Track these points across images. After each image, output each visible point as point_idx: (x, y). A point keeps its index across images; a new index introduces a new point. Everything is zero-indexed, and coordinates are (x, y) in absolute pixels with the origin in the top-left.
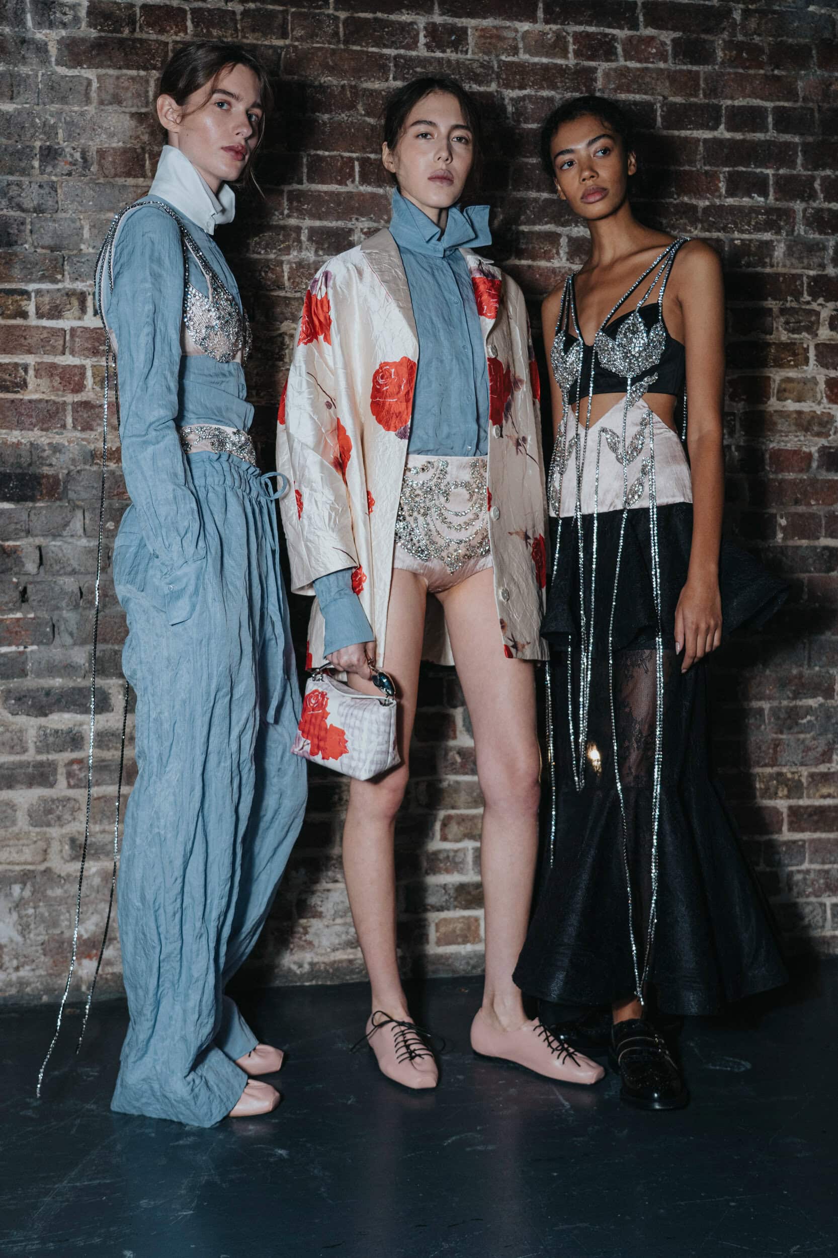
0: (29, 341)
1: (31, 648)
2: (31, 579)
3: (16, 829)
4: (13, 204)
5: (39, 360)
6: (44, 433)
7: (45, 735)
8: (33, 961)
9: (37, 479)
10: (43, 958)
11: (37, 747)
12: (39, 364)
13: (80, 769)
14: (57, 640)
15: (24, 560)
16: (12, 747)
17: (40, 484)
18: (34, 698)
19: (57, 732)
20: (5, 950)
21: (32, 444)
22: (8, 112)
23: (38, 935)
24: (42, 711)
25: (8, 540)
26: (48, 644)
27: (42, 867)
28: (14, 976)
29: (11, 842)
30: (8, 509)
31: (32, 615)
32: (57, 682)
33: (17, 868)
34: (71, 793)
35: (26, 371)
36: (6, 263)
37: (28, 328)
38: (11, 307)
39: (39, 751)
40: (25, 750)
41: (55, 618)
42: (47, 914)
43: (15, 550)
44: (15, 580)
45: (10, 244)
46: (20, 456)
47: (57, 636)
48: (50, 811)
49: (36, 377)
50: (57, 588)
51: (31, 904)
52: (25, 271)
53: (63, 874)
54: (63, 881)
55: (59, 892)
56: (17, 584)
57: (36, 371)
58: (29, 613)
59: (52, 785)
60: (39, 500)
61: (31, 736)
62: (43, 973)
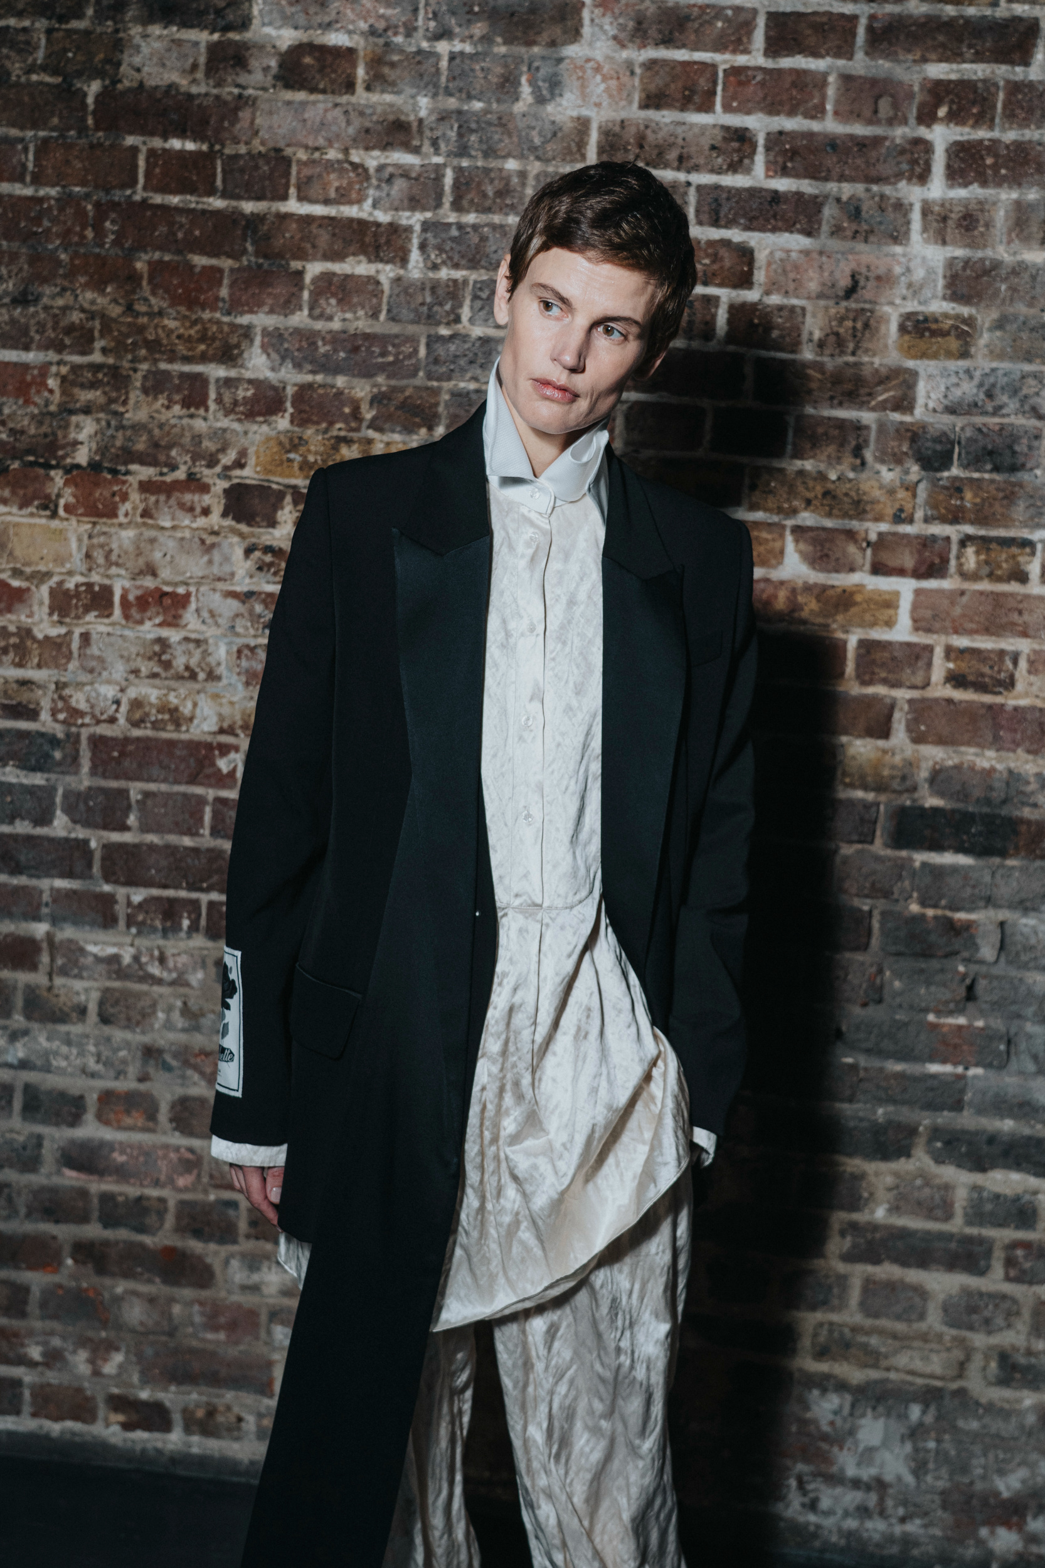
0: (1026, 617)
1: (974, 1071)
2: (984, 969)
3: (923, 1326)
4: (1027, 408)
5: (1037, 647)
6: (1031, 757)
7: (981, 1199)
8: (926, 1514)
9: (1013, 824)
10: (939, 1513)
11: (966, 1215)
12: (1035, 652)
13: (1026, 1257)
14: (1014, 1065)
15: (979, 941)
16: (931, 1210)
17: (1016, 833)
18: (970, 1143)
19: (997, 1196)
20: (891, 1491)
21: (1010, 772)
22: (1034, 265)
23: (938, 1480)
24: (981, 1166)
25: (958, 910)
26: (1002, 1066)
27: (954, 1386)
28: (898, 1530)
29: (916, 1344)
30: (963, 867)
31: (980, 1024)
32: (1007, 1125)
33: (920, 1381)
34: (1008, 1288)
35: (1015, 662)
36: (1006, 497)
37: (1027, 597)
38: (1004, 565)
39: (969, 1223)
40: (948, 1216)
41: (1013, 1031)
42: (953, 1453)
43: (968, 926)
44: (961, 969)
45: (1014, 468)
46: (991, 788)
47: (1013, 1058)
48: (973, 1310)
49: (1029, 672)
50: (1023, 989)
51: (933, 1434)
52: (1032, 511)
53: (983, 1401)
54: (981, 1411)
55: (974, 1425)
56: (964, 976)
57: (1031, 662)
58: (976, 1019)
59: (982, 1273)
60: (1011, 856)
61: (961, 1198)
62: (937, 1532)
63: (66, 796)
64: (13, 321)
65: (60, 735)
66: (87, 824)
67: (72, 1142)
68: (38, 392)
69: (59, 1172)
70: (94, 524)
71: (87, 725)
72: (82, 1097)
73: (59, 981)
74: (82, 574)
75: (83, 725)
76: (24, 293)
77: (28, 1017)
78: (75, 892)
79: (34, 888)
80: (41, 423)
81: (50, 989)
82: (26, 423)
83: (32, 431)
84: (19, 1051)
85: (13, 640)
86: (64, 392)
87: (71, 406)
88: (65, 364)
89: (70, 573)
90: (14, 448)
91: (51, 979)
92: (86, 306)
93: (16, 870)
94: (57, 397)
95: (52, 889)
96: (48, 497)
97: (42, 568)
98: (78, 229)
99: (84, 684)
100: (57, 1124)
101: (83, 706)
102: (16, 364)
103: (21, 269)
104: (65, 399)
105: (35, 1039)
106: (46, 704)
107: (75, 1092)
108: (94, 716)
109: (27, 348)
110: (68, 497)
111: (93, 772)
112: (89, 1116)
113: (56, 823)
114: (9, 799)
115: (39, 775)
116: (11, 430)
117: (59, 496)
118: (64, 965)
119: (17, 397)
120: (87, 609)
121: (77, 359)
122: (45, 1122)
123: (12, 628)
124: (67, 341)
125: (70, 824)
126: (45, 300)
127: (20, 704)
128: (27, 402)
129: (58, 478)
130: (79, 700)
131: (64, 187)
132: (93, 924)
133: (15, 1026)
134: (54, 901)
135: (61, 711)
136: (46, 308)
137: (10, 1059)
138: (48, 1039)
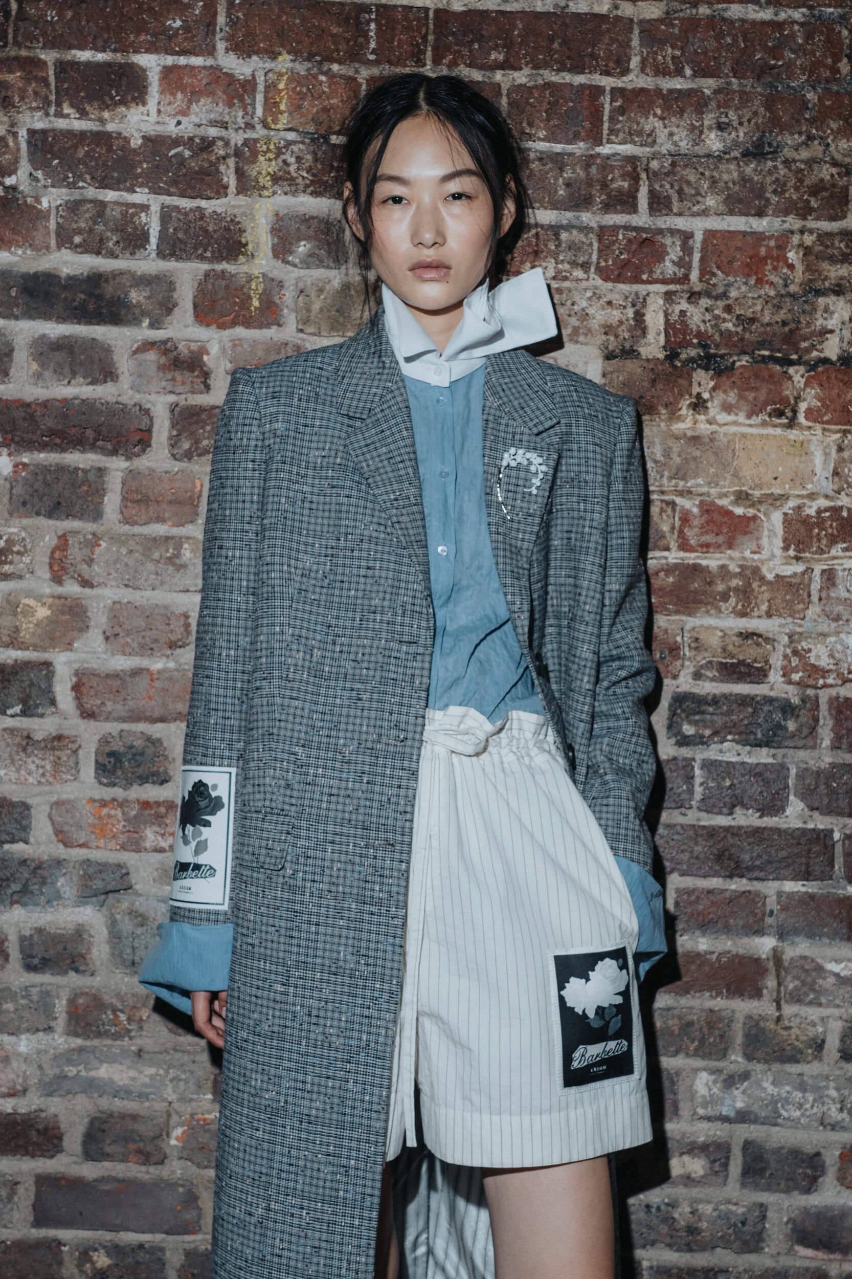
63: (800, 777)
64: (744, 180)
65: (796, 700)
66: (828, 811)
67: (806, 1211)
68: (775, 268)
69: (790, 1252)
70: (845, 432)
71: (831, 686)
72: (818, 1154)
73: (789, 1010)
74: (827, 497)
75: (825, 686)
76: (759, 145)
77: (749, 1057)
78: (812, 897)
79: (757, 894)
80: (779, 307)
81: (779, 1019)
82: (759, 308)
83: (767, 319)
84: (738, 1100)
85: (735, 582)
86: (808, 269)
87: (818, 285)
88: (811, 232)
89: (812, 496)
90: (742, 339)
91: (779, 1008)
92: (839, 157)
93: (736, 870)
94: (799, 274)
95: (780, 894)
96: (785, 401)
97: (777, 491)
98: (829, 61)
99: (824, 635)
100: (787, 1191)
101: (824, 662)
102: (744, 234)
103: (755, 114)
104: (808, 276)
105: (758, 1084)
106: (777, 661)
107: (809, 1149)
108: (839, 675)
109: (760, 214)
110: (810, 399)
111: (835, 747)
112: (829, 1180)
113: (789, 811)
114: (728, 783)
115: (765, 750)
116: (738, 317)
117: (798, 398)
118: (796, 989)
119: (748, 276)
120: (833, 540)
121: (826, 226)
122: (768, 1189)
123: (734, 568)
124: (814, 204)
125: (807, 812)
126: (787, 153)
127: (742, 663)
128: (759, 281)
129: (798, 374)
130: (820, 656)
131: (811, 8)
132: (834, 935)
133: (733, 1068)
134: (784, 909)
135: (795, 670)
136: (786, 162)
137: (725, 1111)
138: (774, 1083)
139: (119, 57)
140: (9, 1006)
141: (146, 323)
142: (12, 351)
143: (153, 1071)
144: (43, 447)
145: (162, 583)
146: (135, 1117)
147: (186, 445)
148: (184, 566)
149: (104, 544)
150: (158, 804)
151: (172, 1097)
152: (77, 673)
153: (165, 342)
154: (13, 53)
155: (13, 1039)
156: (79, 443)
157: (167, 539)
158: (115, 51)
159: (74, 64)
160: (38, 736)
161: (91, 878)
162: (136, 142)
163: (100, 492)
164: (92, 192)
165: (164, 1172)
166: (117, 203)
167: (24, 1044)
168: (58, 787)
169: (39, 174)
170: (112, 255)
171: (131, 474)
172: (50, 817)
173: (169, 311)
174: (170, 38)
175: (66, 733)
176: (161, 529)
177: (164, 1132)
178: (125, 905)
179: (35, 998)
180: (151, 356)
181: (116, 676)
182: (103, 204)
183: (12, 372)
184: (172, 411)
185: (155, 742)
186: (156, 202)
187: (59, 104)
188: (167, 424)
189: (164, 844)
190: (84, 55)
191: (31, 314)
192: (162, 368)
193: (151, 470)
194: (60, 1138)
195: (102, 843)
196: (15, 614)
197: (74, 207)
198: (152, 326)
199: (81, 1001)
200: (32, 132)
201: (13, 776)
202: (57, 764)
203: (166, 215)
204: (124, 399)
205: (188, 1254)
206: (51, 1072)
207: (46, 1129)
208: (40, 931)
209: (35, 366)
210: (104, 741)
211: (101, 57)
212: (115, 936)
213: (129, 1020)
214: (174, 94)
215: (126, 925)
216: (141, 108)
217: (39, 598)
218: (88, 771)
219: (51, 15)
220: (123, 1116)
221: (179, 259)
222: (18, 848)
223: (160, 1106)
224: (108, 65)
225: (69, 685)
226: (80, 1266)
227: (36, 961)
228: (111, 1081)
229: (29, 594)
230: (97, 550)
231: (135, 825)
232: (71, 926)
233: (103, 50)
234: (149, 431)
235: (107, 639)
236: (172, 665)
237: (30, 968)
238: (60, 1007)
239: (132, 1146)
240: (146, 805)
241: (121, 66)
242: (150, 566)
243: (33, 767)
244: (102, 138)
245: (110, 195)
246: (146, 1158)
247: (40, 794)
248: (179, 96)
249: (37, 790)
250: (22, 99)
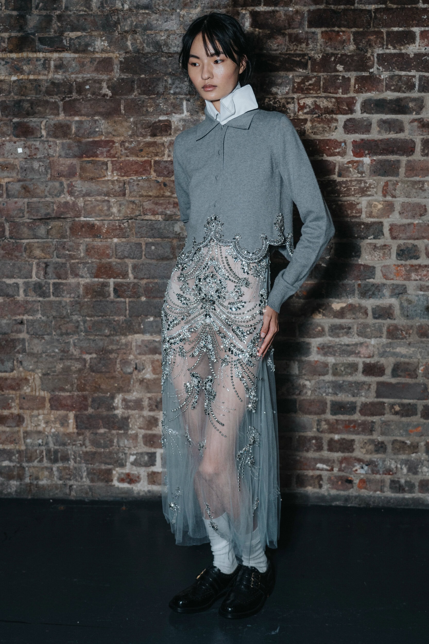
139: (406, 29)
140: (369, 330)
141: (415, 113)
142: (371, 124)
143: (413, 349)
144: (381, 154)
145: (418, 196)
146: (408, 364)
147: (426, 152)
148: (425, 190)
149: (399, 184)
150: (416, 265)
151: (420, 357)
152: (390, 225)
153: (420, 119)
154: (373, 30)
155: (369, 340)
156: (392, 152)
157: (419, 181)
158: (405, 27)
159: (393, 32)
160: (378, 245)
161: (394, 289)
162: (412, 56)
163: (398, 168)
164: (397, 72)
165: (417, 381)
166: (405, 75)
167: (373, 341)
168: (384, 261)
169: (381, 68)
170: (405, 92)
171: (409, 161)
172: (381, 271)
173: (421, 109)
174: (423, 22)
175: (387, 244)
176: (417, 179)
177: (417, 367)
178: (405, 298)
179: (377, 327)
180: (416, 124)
181: (404, 225)
182: (400, 76)
183: (372, 131)
184: (422, 141)
185: (415, 246)
186: (418, 74)
187: (387, 45)
188: (420, 145)
189: (418, 278)
190: (396, 29)
191: (377, 112)
192: (419, 127)
193: (414, 160)
194: (384, 370)
195: (398, 278)
196: (371, 207)
197: (391, 78)
198: (416, 114)
199: (391, 328)
200: (378, 55)
201: (370, 258)
202: (384, 254)
203: (421, 78)
204: (407, 138)
205: (424, 406)
206: (381, 350)
207: (380, 368)
208: (378, 306)
209: (378, 129)
210: (399, 246)
211: (401, 29)
212: (402, 307)
213: (406, 333)
214: (424, 40)
215: (405, 304)
216: (414, 45)
217: (379, 202)
218: (394, 255)
219: (385, 17)
220: (405, 363)
221: (425, 92)
222: (371, 280)
223: (415, 360)
224: (403, 31)
225: (388, 229)
226: (390, 410)
227: (377, 316)
228: (400, 352)
229: (376, 201)
230: (397, 186)
231: (409, 272)
232: (388, 305)
233: (401, 27)
234: (414, 147)
235: (400, 214)
236: (421, 221)
237: (375, 318)
238: (385, 330)
239: (407, 373)
240: (412, 266)
241: (407, 31)
242: (414, 190)
243: (376, 255)
244: (401, 55)
245: (403, 73)
246: (410, 376)
247: (378, 263)
248: (426, 40)
249: (378, 262)
250: (375, 44)
